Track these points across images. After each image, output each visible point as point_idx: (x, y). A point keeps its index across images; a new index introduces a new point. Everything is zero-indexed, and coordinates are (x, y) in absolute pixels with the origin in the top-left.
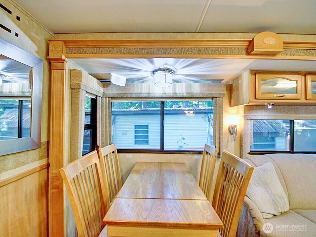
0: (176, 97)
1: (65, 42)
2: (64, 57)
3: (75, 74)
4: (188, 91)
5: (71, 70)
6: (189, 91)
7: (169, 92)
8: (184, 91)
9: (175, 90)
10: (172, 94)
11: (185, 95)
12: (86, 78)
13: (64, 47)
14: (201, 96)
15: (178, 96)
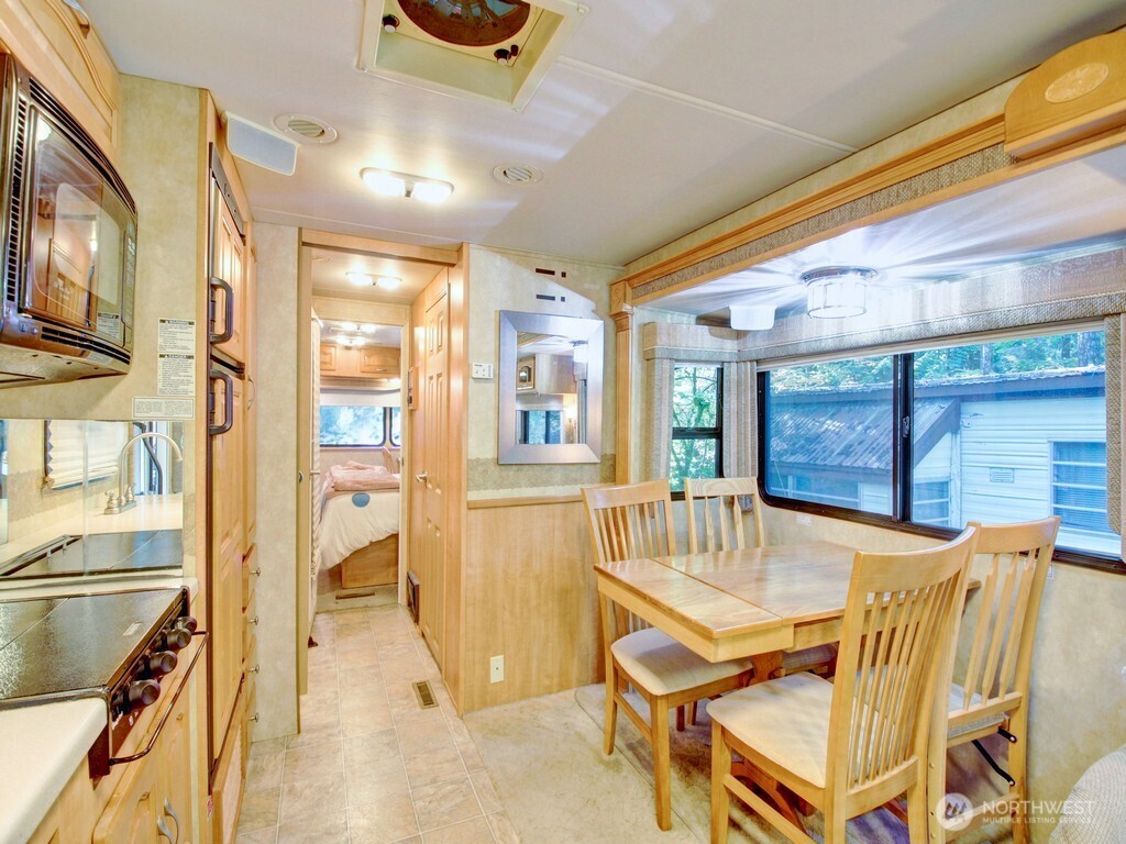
0: (928, 335)
1: (628, 280)
2: (627, 308)
3: (648, 331)
4: (971, 309)
5: (645, 325)
6: (976, 305)
7: (901, 320)
8: (956, 311)
9: (922, 314)
10: (913, 328)
11: (962, 323)
12: (669, 335)
13: (629, 290)
14: (1032, 318)
15: (936, 328)
